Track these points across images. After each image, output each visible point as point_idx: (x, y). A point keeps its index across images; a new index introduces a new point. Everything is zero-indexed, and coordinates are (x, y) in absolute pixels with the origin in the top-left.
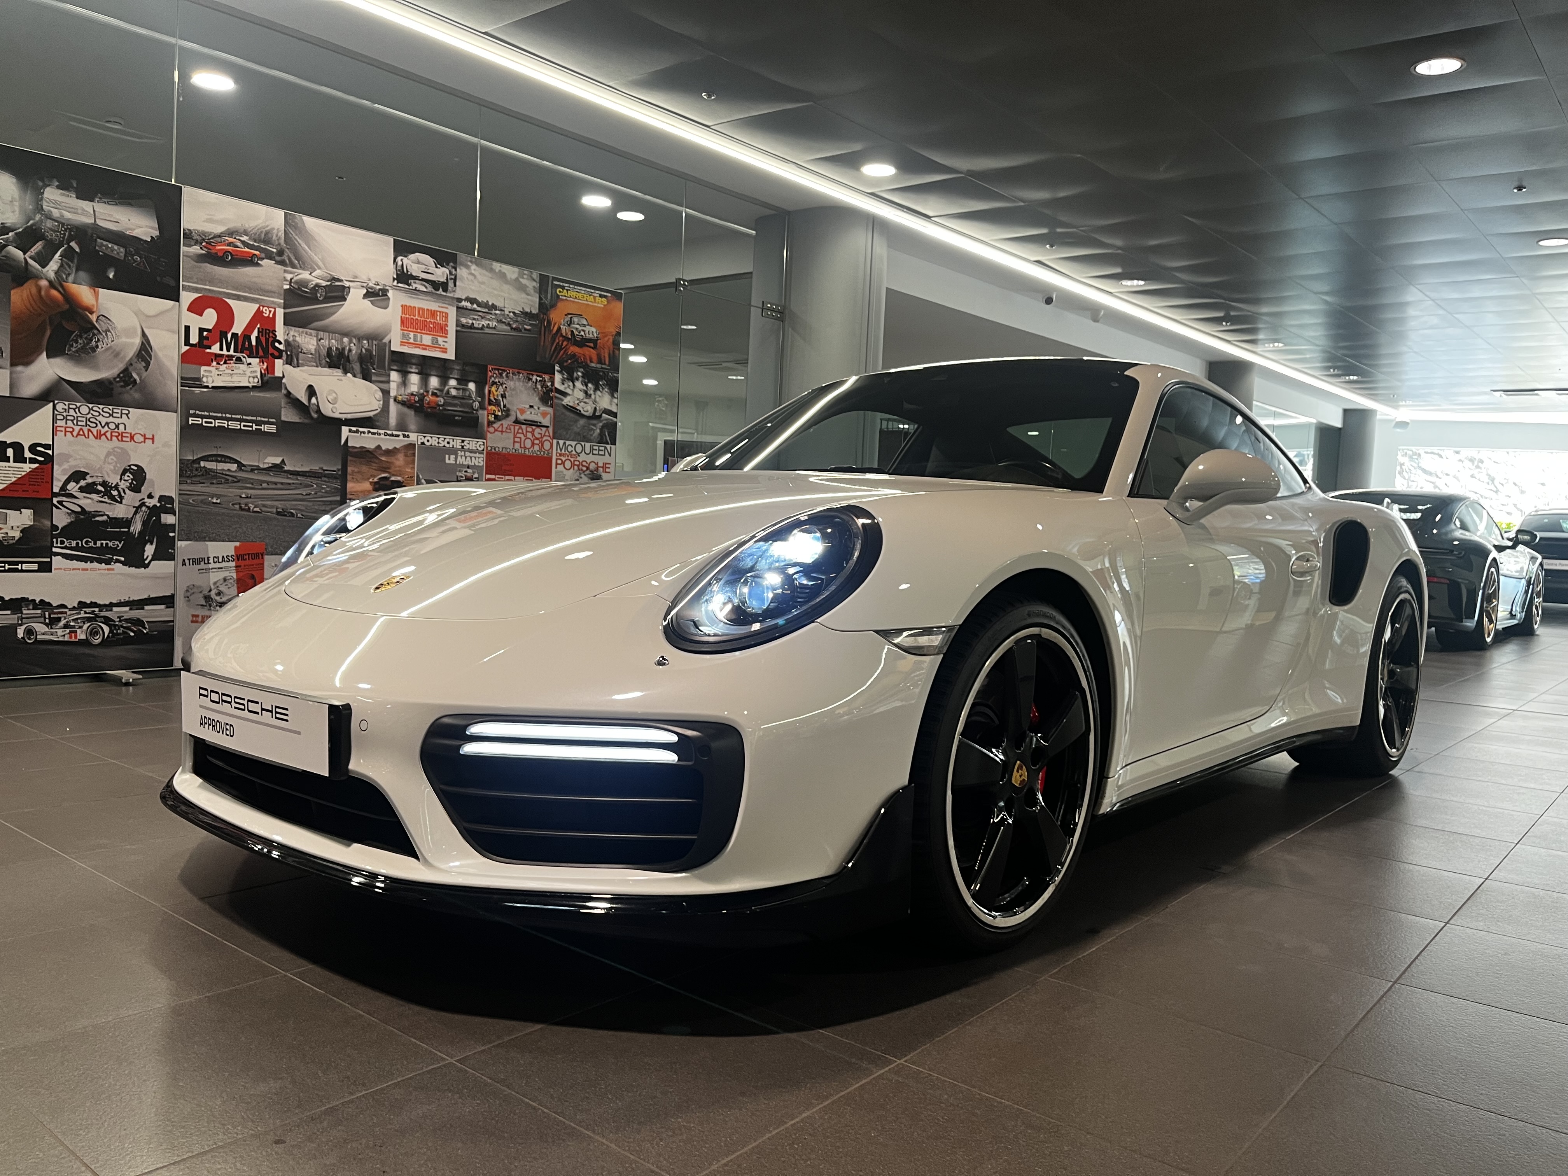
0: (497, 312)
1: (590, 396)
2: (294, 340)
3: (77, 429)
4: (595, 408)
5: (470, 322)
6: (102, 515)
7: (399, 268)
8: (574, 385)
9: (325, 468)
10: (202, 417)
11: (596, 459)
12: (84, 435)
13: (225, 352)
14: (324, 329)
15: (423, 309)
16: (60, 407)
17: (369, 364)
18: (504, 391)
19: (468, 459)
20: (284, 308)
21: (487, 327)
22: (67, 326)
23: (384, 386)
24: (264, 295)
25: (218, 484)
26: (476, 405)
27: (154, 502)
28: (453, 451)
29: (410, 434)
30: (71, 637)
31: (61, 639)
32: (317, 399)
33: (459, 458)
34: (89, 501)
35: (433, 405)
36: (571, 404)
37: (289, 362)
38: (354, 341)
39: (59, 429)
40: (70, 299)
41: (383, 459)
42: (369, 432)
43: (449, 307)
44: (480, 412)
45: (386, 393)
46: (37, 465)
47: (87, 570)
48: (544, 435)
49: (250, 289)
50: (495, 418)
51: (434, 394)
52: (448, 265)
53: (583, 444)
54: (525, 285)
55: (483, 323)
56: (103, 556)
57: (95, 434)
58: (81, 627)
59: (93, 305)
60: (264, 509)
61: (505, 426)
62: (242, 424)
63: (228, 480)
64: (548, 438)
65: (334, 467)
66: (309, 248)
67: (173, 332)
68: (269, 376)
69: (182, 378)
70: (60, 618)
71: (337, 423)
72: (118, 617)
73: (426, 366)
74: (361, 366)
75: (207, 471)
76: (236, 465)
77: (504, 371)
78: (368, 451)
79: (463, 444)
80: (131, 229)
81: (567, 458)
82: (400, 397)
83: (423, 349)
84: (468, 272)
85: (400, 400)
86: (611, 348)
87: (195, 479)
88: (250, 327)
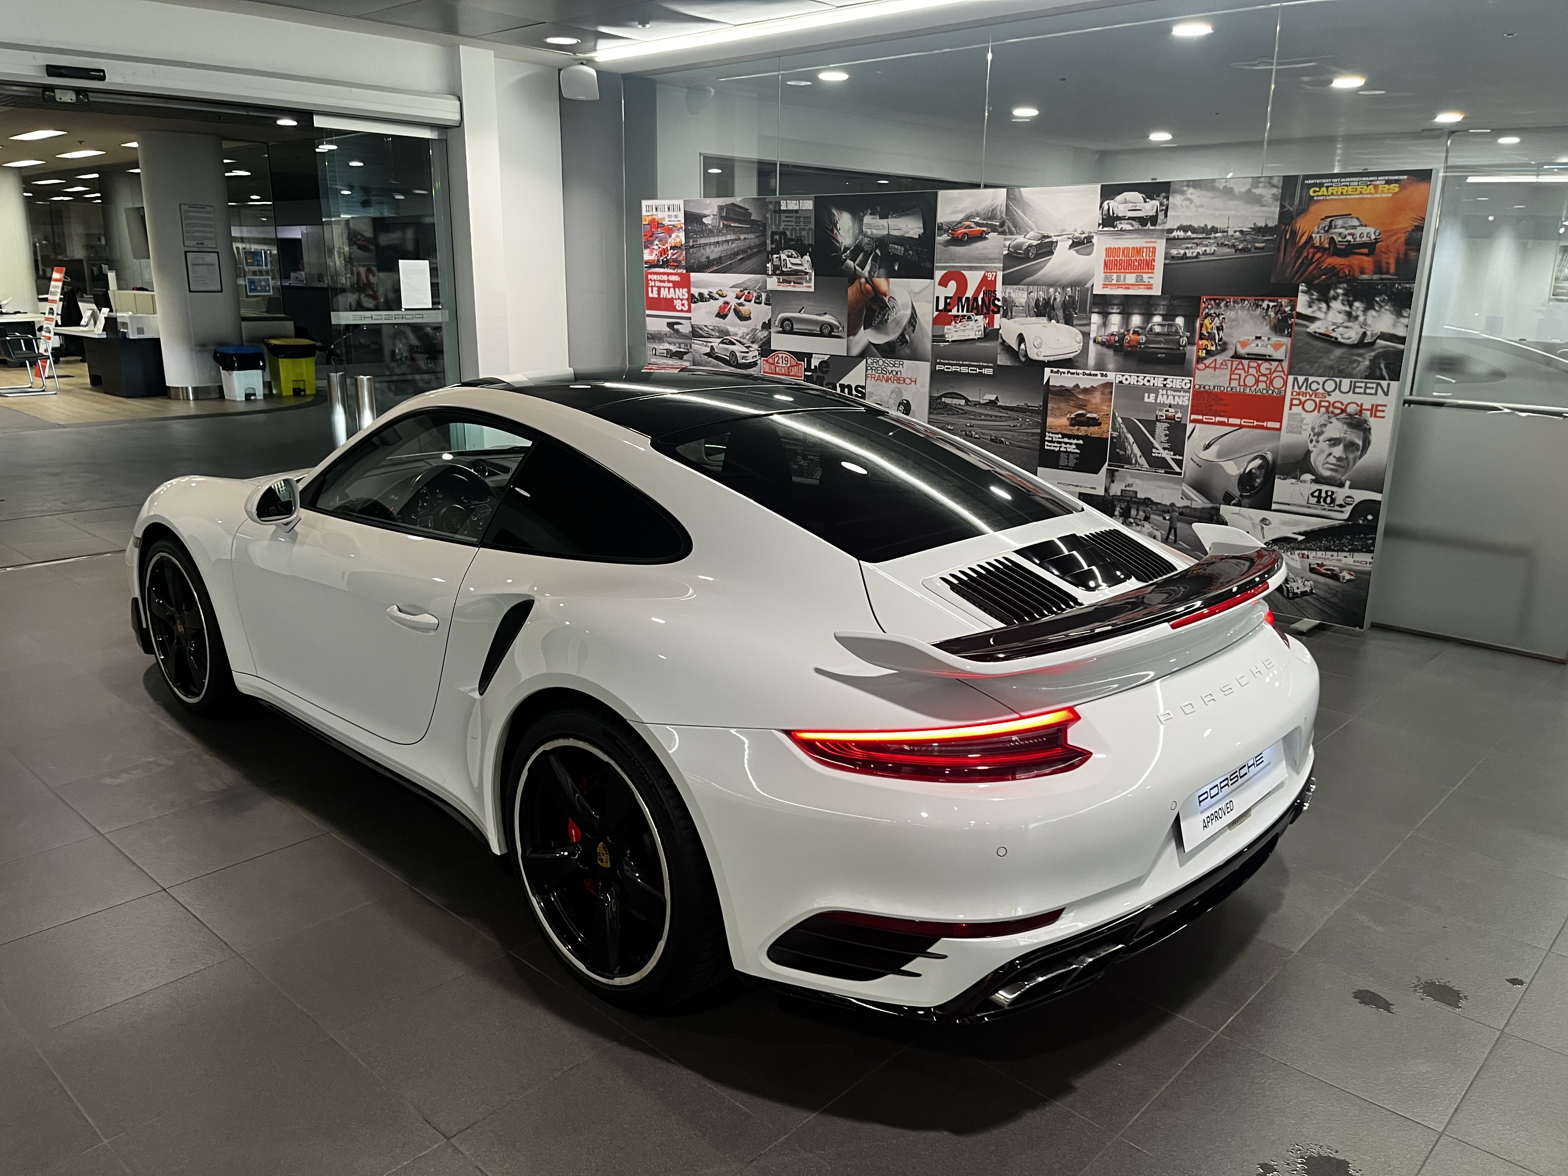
0: (1219, 235)
1: (1357, 318)
2: (1010, 297)
3: (877, 375)
4: (1365, 334)
5: (1182, 252)
7: (1105, 212)
8: (1329, 307)
9: (1028, 405)
10: (944, 364)
11: (1359, 399)
12: (880, 379)
13: (960, 313)
14: (1033, 284)
15: (1128, 249)
16: (869, 361)
17: (1071, 310)
18: (1221, 323)
19: (1171, 397)
20: (1003, 271)
21: (1203, 254)
22: (874, 307)
23: (1084, 329)
24: (989, 263)
25: (952, 415)
26: (1184, 341)
28: (1155, 390)
29: (1108, 373)
32: (1025, 345)
33: (1160, 396)
35: (1134, 343)
36: (1322, 331)
37: (1005, 316)
38: (1059, 290)
39: (868, 375)
40: (875, 288)
41: (1080, 397)
42: (1068, 372)
43: (1158, 241)
44: (1189, 348)
45: (1086, 335)
48: (1275, 371)
49: (980, 260)
50: (1206, 354)
51: (1135, 332)
53: (1338, 380)
55: (1198, 250)
57: (886, 378)
60: (982, 436)
61: (1219, 362)
62: (970, 368)
63: (958, 412)
64: (1282, 374)
65: (1037, 404)
66: (1025, 215)
67: (929, 302)
68: (990, 328)
69: (933, 336)
71: (1043, 364)
73: (1127, 305)
74: (1064, 312)
75: (947, 405)
76: (964, 401)
77: (1223, 300)
78: (1067, 390)
79: (1165, 382)
80: (908, 232)
81: (1308, 397)
82: (1100, 338)
83: (1126, 288)
84: (1182, 198)
85: (1100, 340)
86: (1402, 250)
87: (939, 411)
88: (977, 292)
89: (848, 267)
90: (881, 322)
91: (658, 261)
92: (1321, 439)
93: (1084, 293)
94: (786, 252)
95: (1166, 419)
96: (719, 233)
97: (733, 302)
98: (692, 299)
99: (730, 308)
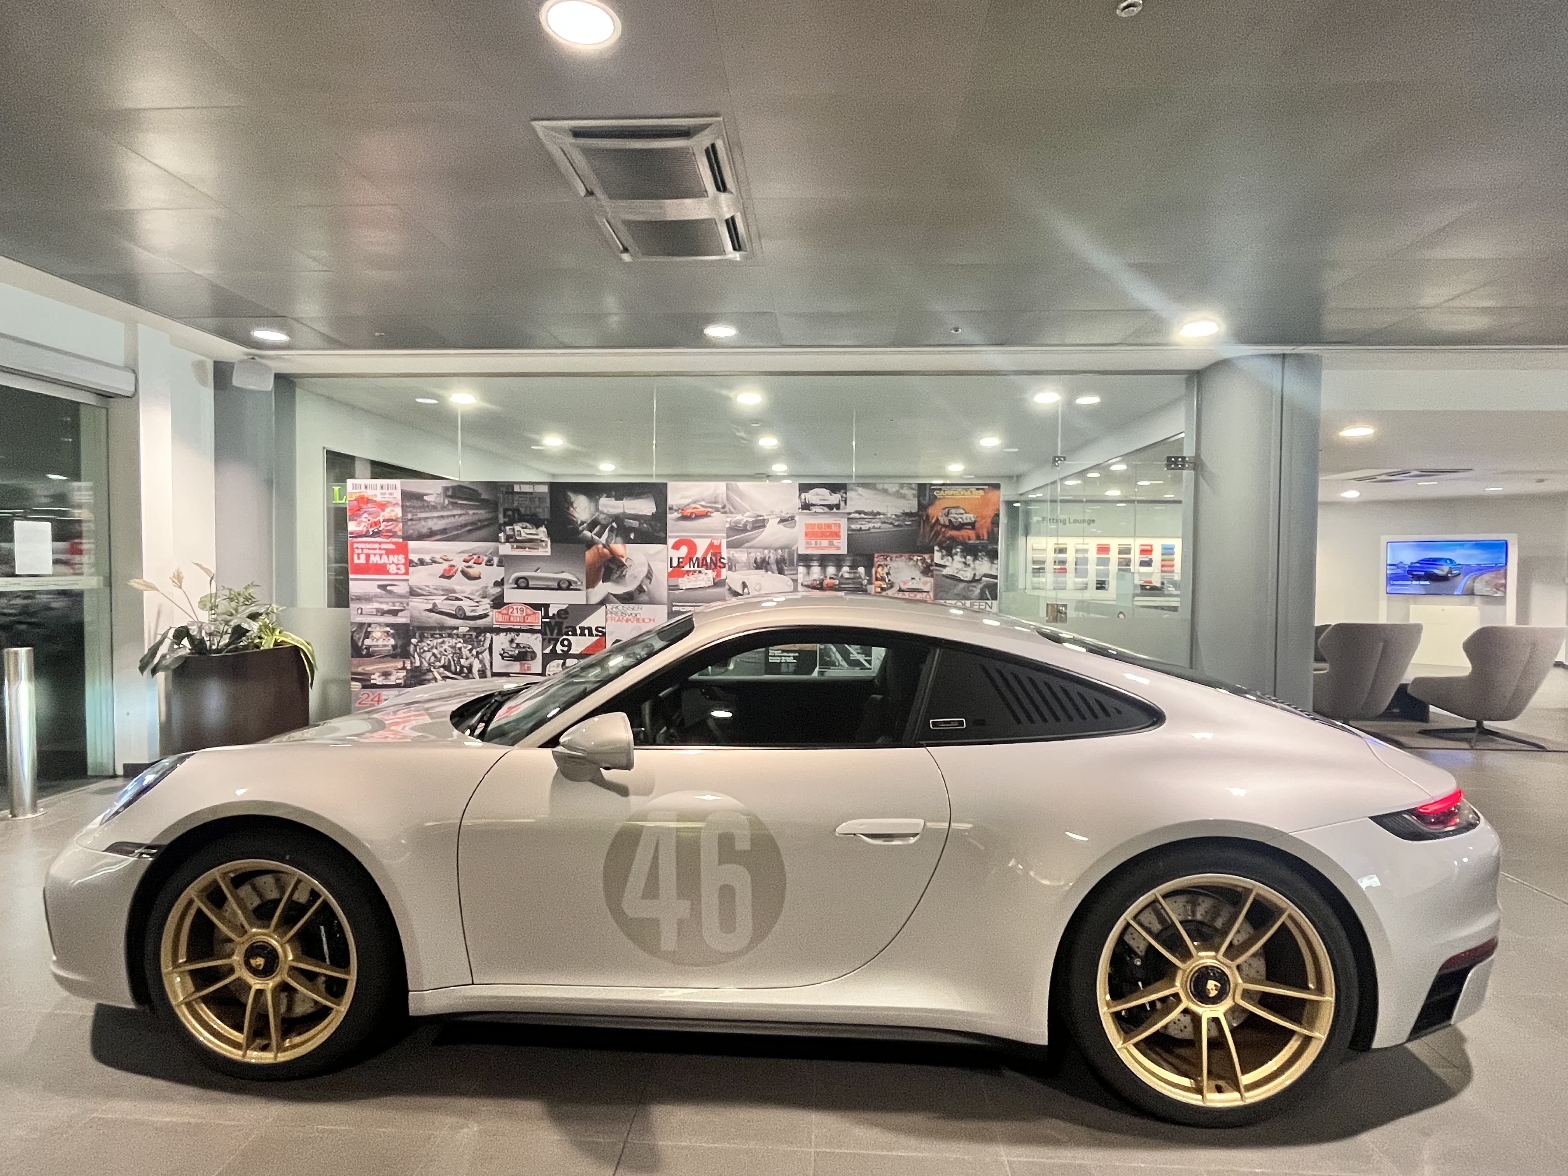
0: (881, 516)
1: (969, 565)
3: (617, 618)
4: (975, 574)
5: (859, 526)
7: (803, 501)
8: (953, 559)
10: (680, 606)
12: (620, 620)
13: (692, 568)
14: (752, 547)
15: (821, 524)
16: (609, 607)
18: (889, 570)
20: (727, 539)
21: (873, 528)
22: (612, 566)
23: (794, 577)
24: (714, 533)
26: (865, 582)
32: (748, 589)
35: (831, 585)
36: (950, 574)
37: (730, 569)
39: (608, 618)
43: (842, 519)
44: (869, 587)
45: (795, 581)
46: (599, 638)
49: (706, 531)
50: (881, 589)
51: (831, 578)
52: (840, 492)
53: (963, 602)
54: (905, 494)
55: (869, 526)
57: (625, 619)
67: (664, 561)
68: (718, 579)
74: (777, 566)
77: (888, 556)
80: (643, 511)
82: (806, 582)
83: (822, 550)
84: (856, 493)
85: (806, 584)
86: (990, 527)
88: (706, 553)
89: (585, 537)
91: (368, 531)
93: (791, 554)
94: (520, 524)
96: (444, 508)
97: (461, 565)
98: (410, 563)
99: (457, 570)
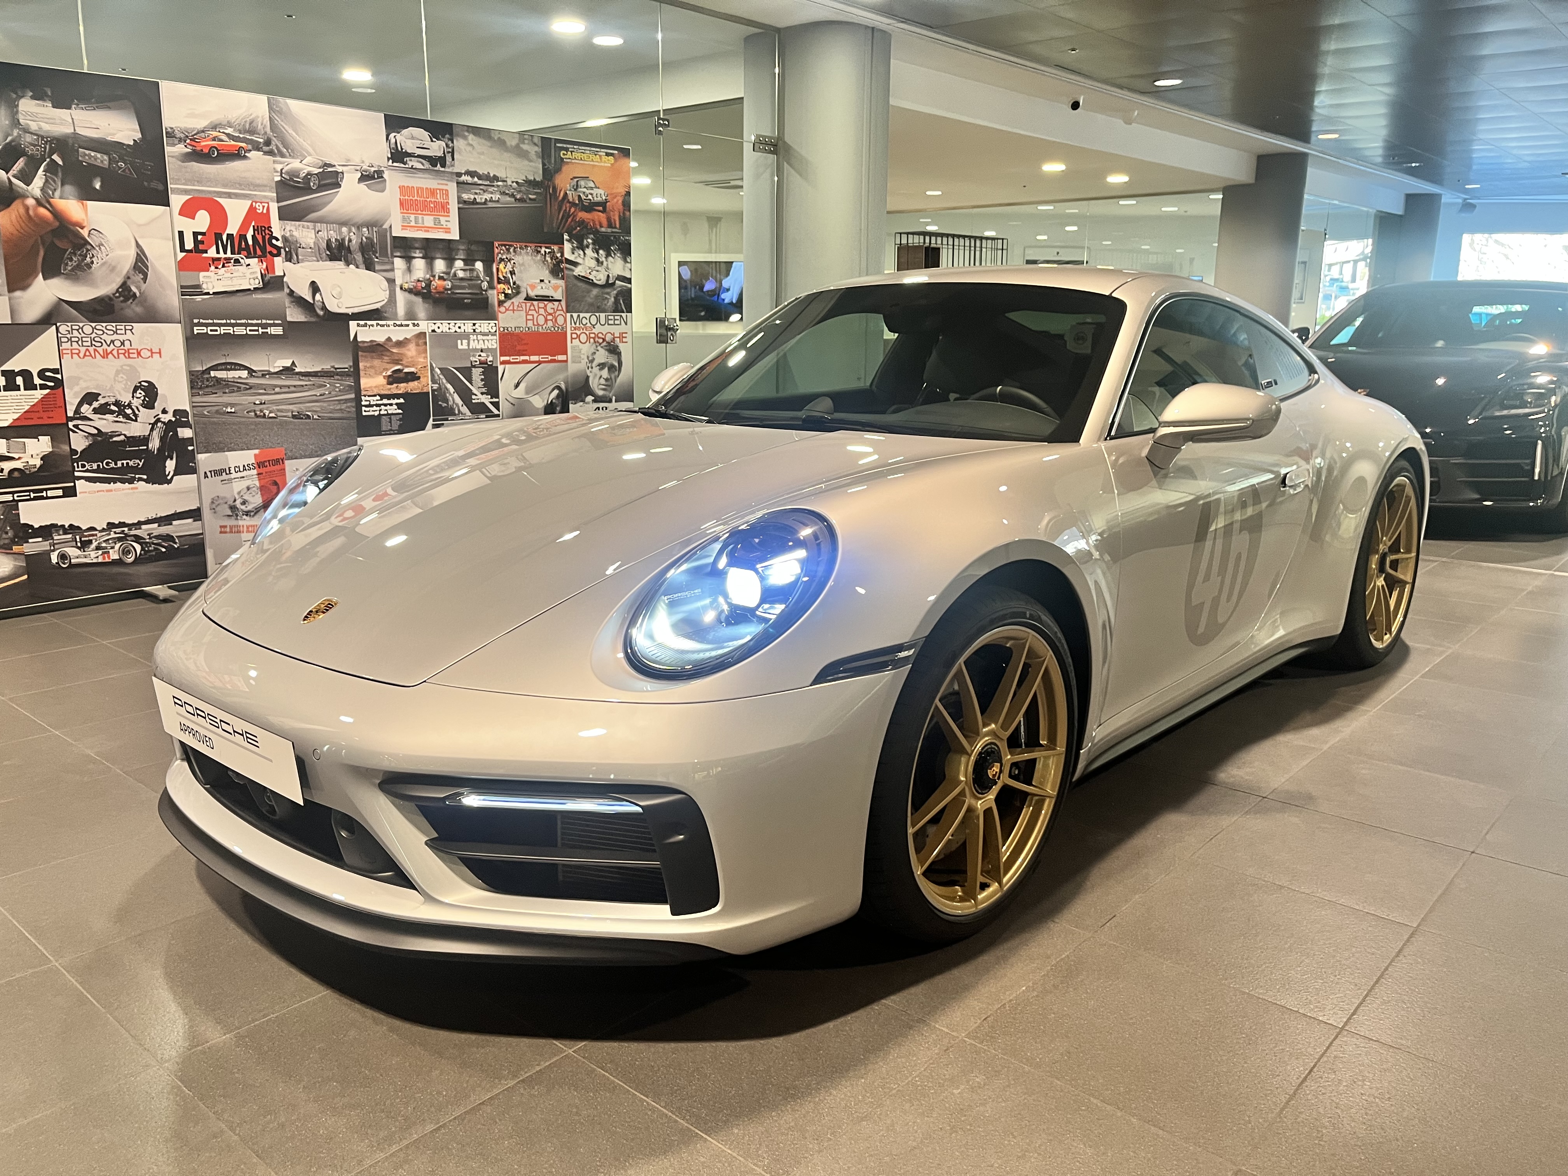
0: (500, 183)
1: (602, 263)
2: (292, 236)
4: (608, 276)
5: (472, 197)
6: (119, 435)
7: (393, 146)
8: (585, 254)
9: (336, 367)
10: (207, 325)
11: (612, 329)
12: (91, 355)
13: (222, 255)
14: (321, 221)
15: (422, 189)
16: (63, 329)
18: (513, 268)
19: (481, 342)
20: (278, 202)
21: (490, 201)
23: (389, 275)
24: (255, 190)
25: (230, 392)
26: (485, 285)
27: (168, 417)
28: (466, 336)
29: (419, 322)
30: (104, 558)
31: (95, 561)
32: (321, 295)
33: (471, 342)
34: (105, 421)
35: (442, 290)
36: (583, 274)
37: (289, 259)
38: (353, 230)
39: (64, 352)
40: (57, 214)
41: (394, 351)
42: (378, 324)
43: (449, 183)
44: (490, 292)
45: (391, 281)
46: (48, 391)
47: (111, 491)
48: (557, 310)
49: (240, 185)
50: (505, 297)
51: (440, 278)
52: (444, 137)
54: (527, 151)
55: (485, 197)
56: (125, 476)
57: (102, 353)
58: (113, 548)
59: (84, 220)
60: (279, 414)
61: (516, 304)
62: (248, 328)
63: (240, 388)
64: (562, 313)
65: (345, 364)
66: (297, 135)
67: (167, 239)
68: (270, 275)
69: (182, 287)
70: (91, 540)
71: (345, 318)
72: (149, 535)
73: (430, 249)
74: (363, 256)
75: (218, 380)
76: (246, 372)
77: (511, 246)
78: (379, 345)
79: (474, 328)
80: (114, 134)
81: (582, 331)
82: (406, 285)
83: (426, 231)
84: (465, 142)
85: (406, 287)
86: (622, 211)
87: (207, 390)
88: (243, 227)
90: (79, 267)
92: (594, 364)
93: (382, 234)
95: (480, 364)
